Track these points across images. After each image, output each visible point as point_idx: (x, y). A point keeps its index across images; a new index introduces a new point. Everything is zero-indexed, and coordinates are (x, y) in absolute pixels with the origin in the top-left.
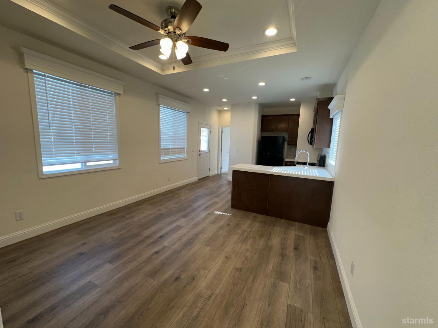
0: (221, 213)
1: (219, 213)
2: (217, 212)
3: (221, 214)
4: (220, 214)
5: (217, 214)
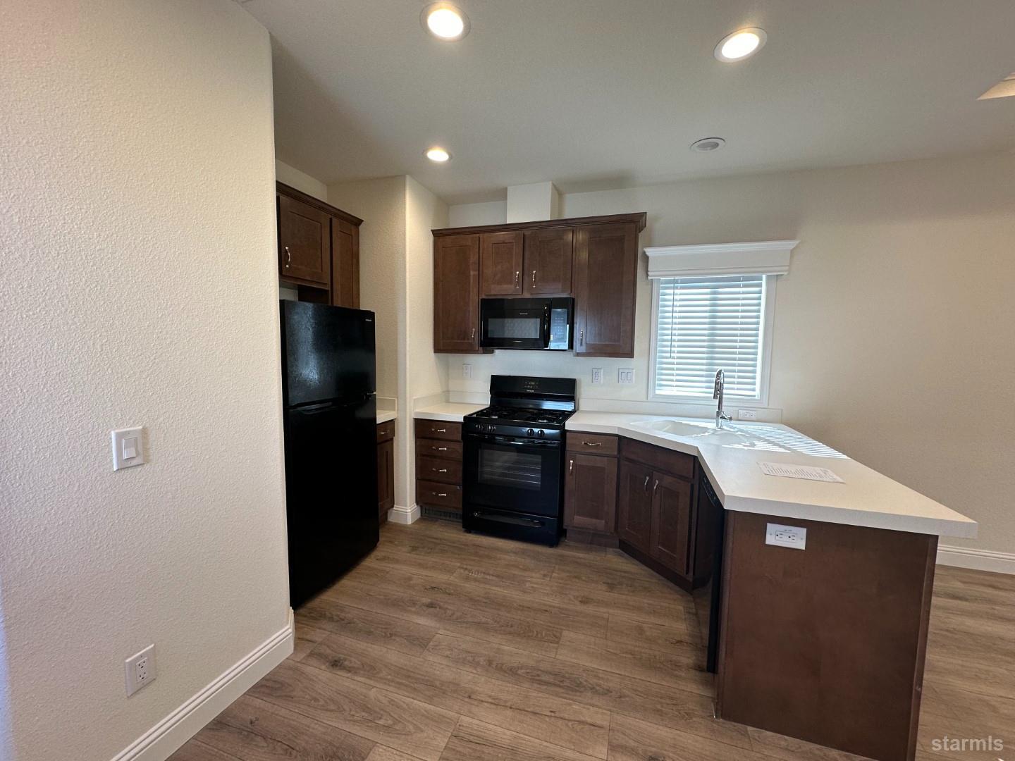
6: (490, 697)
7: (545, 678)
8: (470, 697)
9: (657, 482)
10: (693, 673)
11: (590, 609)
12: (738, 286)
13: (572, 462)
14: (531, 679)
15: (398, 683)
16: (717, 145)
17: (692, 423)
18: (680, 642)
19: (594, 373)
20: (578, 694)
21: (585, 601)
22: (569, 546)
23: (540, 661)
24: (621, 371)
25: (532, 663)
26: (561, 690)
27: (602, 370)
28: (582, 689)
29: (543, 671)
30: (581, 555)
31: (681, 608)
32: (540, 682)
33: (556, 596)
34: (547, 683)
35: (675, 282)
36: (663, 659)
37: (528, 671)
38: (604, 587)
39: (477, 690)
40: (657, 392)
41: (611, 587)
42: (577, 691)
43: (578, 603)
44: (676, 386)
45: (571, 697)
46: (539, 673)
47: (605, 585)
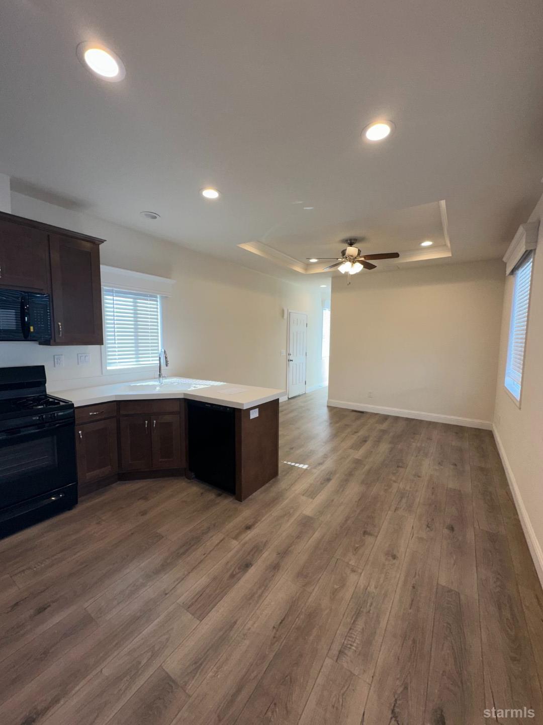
0: (297, 465)
1: (301, 466)
2: (305, 467)
3: (297, 463)
4: (300, 464)
5: (304, 464)
6: (174, 582)
7: (182, 551)
8: (166, 594)
9: (155, 421)
11: (151, 514)
13: (80, 432)
14: (177, 558)
15: (115, 646)
16: (155, 218)
17: (144, 384)
18: (202, 494)
19: (55, 360)
20: (202, 540)
21: (144, 513)
22: (83, 500)
23: (169, 549)
24: (79, 355)
25: (167, 554)
26: (195, 547)
27: (63, 356)
28: (201, 537)
29: (177, 550)
30: (97, 501)
31: (184, 483)
32: (183, 554)
33: (124, 524)
34: (186, 551)
35: (112, 291)
36: (206, 503)
37: (171, 557)
39: (165, 588)
40: (108, 368)
41: (145, 498)
42: (200, 540)
43: (141, 517)
44: (119, 362)
46: (177, 552)
47: (140, 501)
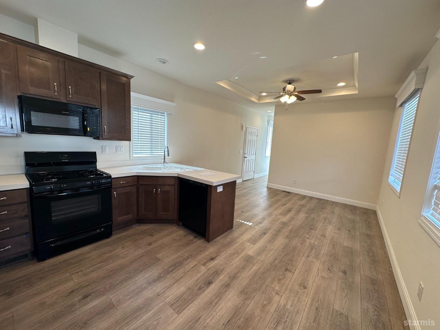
6: (164, 288)
7: (170, 269)
8: (159, 295)
9: (159, 190)
10: (196, 239)
11: (154, 245)
12: (159, 115)
13: (115, 193)
14: (168, 273)
16: (165, 63)
18: (185, 235)
19: (103, 149)
20: (183, 264)
21: (150, 244)
22: (115, 233)
23: (163, 268)
24: (117, 147)
25: (161, 271)
26: (179, 267)
27: (107, 147)
28: (183, 262)
29: (168, 269)
31: (175, 228)
32: (171, 271)
33: (138, 250)
34: (173, 270)
35: (138, 109)
36: (187, 241)
37: (164, 273)
38: (149, 237)
39: (158, 292)
40: (134, 156)
41: (151, 235)
42: (182, 264)
43: (148, 246)
44: (140, 153)
45: (183, 266)
46: (167, 270)
